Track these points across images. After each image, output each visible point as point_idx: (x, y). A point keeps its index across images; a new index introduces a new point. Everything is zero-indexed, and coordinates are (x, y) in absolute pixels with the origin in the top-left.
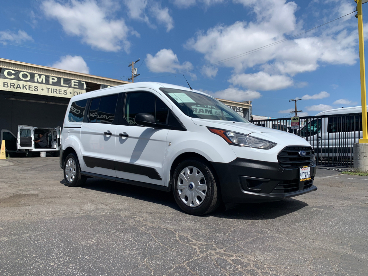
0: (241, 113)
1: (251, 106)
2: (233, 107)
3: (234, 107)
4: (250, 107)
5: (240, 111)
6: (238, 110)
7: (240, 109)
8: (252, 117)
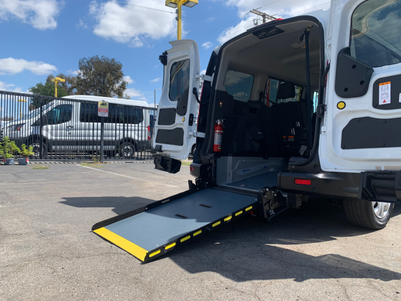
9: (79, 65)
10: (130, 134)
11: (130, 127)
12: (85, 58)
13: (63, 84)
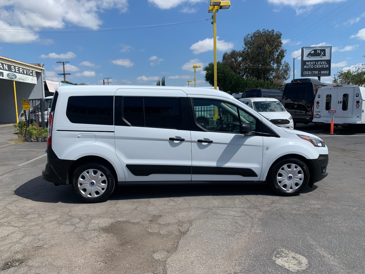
0: (35, 77)
1: (43, 70)
2: (26, 70)
3: (27, 69)
4: (42, 71)
5: (32, 76)
6: (31, 74)
7: (32, 73)
8: (45, 82)
9: (244, 41)
10: (201, 114)
11: (201, 109)
12: (248, 35)
13: (235, 59)
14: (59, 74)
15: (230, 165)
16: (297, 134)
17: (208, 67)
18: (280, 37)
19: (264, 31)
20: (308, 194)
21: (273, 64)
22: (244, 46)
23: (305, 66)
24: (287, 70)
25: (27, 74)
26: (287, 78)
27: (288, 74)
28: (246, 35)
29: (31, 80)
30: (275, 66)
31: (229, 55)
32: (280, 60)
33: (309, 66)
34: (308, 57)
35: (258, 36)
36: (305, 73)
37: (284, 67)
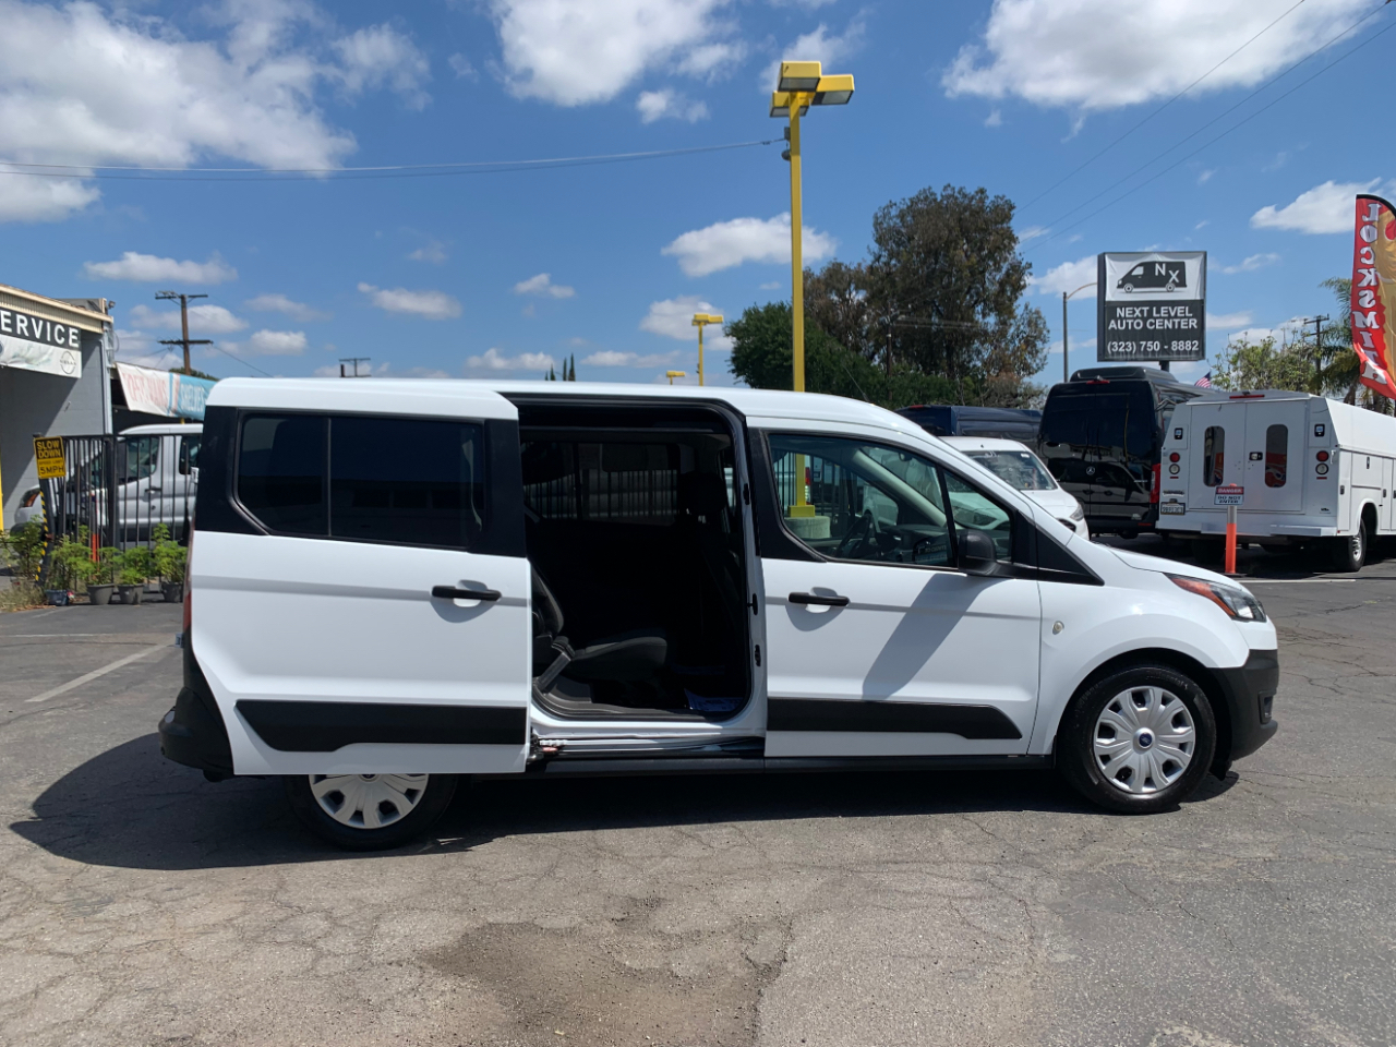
0: (74, 353)
1: (109, 323)
2: (41, 323)
3: (45, 321)
4: (105, 328)
5: (66, 345)
6: (60, 338)
7: (64, 335)
8: (114, 371)
9: (873, 229)
12: (892, 205)
13: (841, 294)
14: (163, 342)
15: (914, 692)
16: (1165, 574)
17: (740, 321)
18: (1008, 218)
19: (949, 192)
20: (1215, 805)
21: (984, 316)
22: (875, 247)
23: (1113, 322)
24: (1035, 338)
25: (43, 340)
26: (1034, 366)
27: (1037, 352)
28: (884, 205)
29: (61, 361)
30: (992, 320)
31: (818, 280)
32: (1010, 300)
33: (1127, 324)
34: (1123, 290)
35: (925, 211)
36: (1112, 346)
37: (1022, 327)
